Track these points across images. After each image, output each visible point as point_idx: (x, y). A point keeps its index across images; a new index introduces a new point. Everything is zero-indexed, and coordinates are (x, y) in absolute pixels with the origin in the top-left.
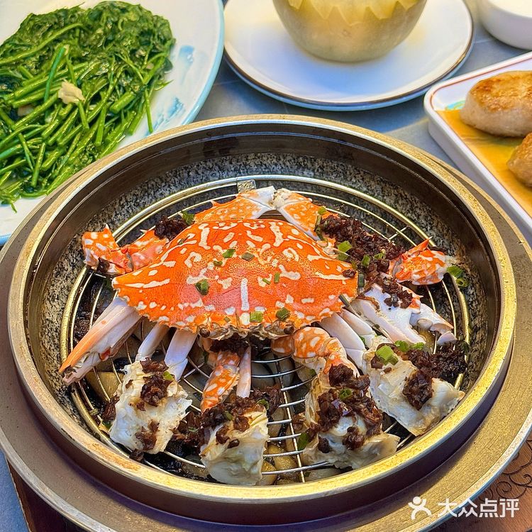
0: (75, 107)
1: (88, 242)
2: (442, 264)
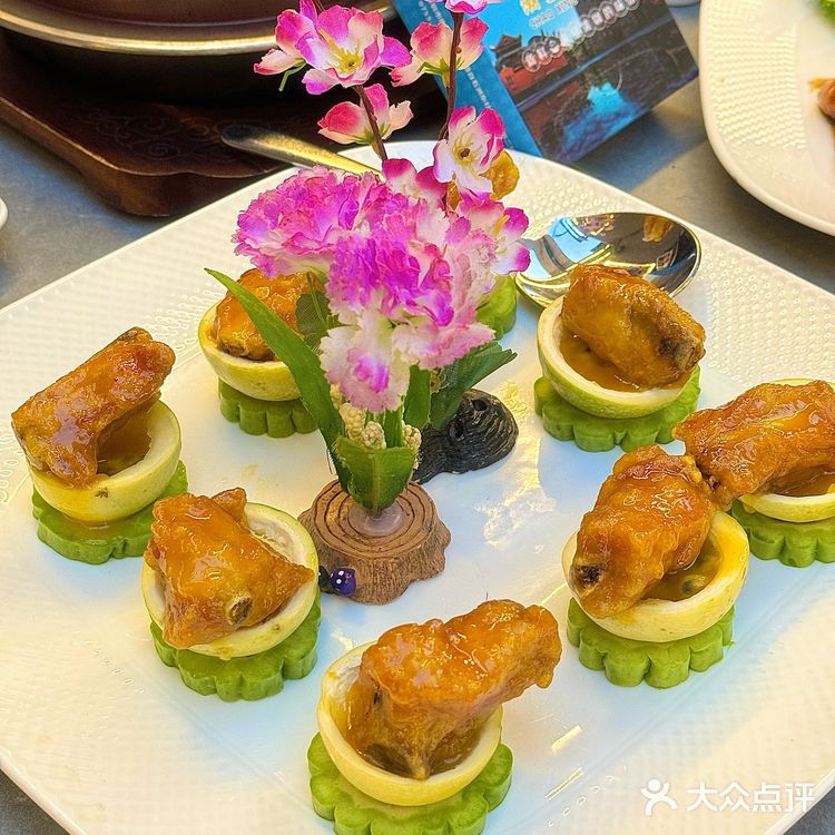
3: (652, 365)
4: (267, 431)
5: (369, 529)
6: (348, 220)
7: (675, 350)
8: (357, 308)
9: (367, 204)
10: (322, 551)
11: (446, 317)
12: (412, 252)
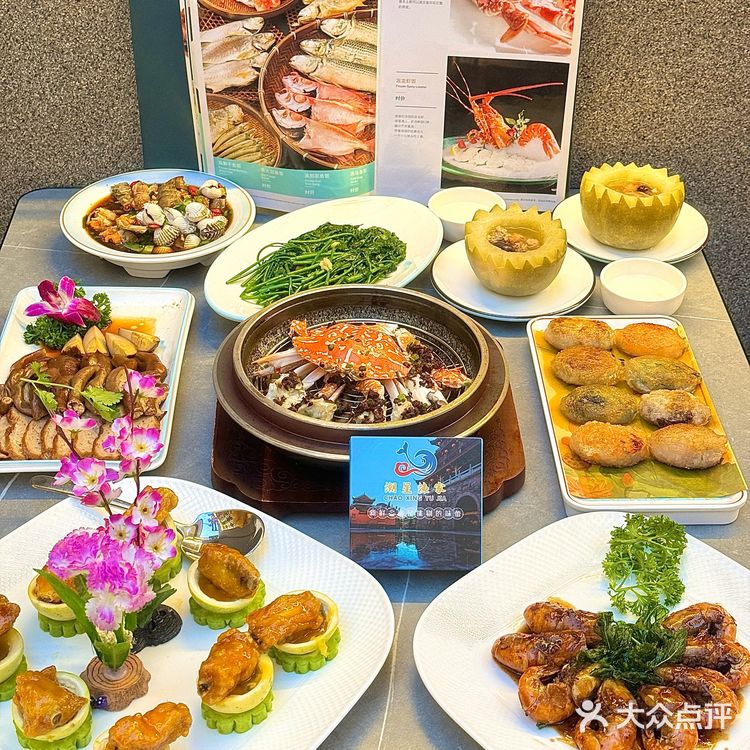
0: (326, 272)
1: (293, 324)
2: (462, 380)
3: (238, 589)
4: (62, 635)
5: (112, 678)
6: (95, 553)
7: (246, 582)
8: (99, 591)
9: (102, 546)
10: (91, 690)
11: (136, 591)
12: (120, 566)
